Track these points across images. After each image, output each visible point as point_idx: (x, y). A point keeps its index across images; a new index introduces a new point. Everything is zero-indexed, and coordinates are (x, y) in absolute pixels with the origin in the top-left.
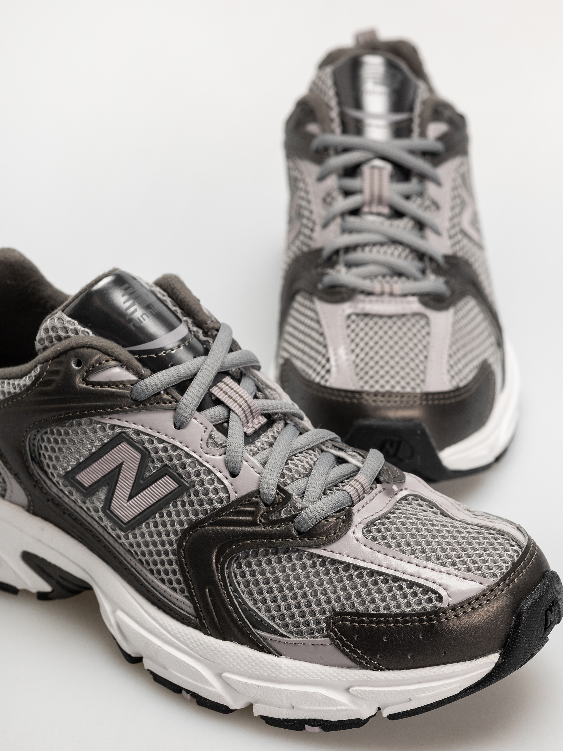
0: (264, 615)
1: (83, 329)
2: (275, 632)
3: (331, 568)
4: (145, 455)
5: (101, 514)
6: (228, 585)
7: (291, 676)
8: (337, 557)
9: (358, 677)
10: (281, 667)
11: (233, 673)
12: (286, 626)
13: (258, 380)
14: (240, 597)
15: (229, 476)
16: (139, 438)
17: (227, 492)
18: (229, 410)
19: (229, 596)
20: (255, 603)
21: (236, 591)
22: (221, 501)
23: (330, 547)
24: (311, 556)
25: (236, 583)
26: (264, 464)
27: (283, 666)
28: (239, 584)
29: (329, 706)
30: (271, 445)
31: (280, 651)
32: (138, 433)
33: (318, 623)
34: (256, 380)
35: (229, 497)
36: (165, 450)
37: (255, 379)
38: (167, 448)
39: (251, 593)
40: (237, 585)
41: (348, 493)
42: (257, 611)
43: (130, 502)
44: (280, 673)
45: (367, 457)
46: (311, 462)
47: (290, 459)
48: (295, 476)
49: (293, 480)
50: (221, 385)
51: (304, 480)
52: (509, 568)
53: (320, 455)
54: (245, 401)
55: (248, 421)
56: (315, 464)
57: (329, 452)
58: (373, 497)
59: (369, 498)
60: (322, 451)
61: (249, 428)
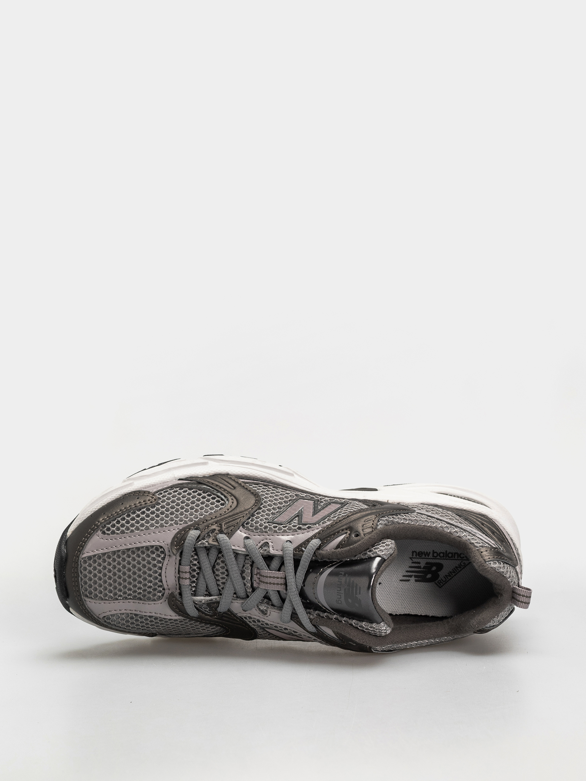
8: (170, 528)
17: (247, 529)
23: (176, 531)
24: (185, 523)
30: (242, 572)
35: (244, 527)
45: (194, 605)
46: (217, 578)
47: (227, 570)
48: (218, 561)
49: (218, 558)
50: (282, 581)
51: (213, 561)
52: (79, 572)
53: (219, 589)
54: (267, 583)
55: (260, 575)
56: (215, 578)
57: (216, 596)
58: (176, 581)
59: (177, 577)
60: (220, 593)
61: (258, 573)
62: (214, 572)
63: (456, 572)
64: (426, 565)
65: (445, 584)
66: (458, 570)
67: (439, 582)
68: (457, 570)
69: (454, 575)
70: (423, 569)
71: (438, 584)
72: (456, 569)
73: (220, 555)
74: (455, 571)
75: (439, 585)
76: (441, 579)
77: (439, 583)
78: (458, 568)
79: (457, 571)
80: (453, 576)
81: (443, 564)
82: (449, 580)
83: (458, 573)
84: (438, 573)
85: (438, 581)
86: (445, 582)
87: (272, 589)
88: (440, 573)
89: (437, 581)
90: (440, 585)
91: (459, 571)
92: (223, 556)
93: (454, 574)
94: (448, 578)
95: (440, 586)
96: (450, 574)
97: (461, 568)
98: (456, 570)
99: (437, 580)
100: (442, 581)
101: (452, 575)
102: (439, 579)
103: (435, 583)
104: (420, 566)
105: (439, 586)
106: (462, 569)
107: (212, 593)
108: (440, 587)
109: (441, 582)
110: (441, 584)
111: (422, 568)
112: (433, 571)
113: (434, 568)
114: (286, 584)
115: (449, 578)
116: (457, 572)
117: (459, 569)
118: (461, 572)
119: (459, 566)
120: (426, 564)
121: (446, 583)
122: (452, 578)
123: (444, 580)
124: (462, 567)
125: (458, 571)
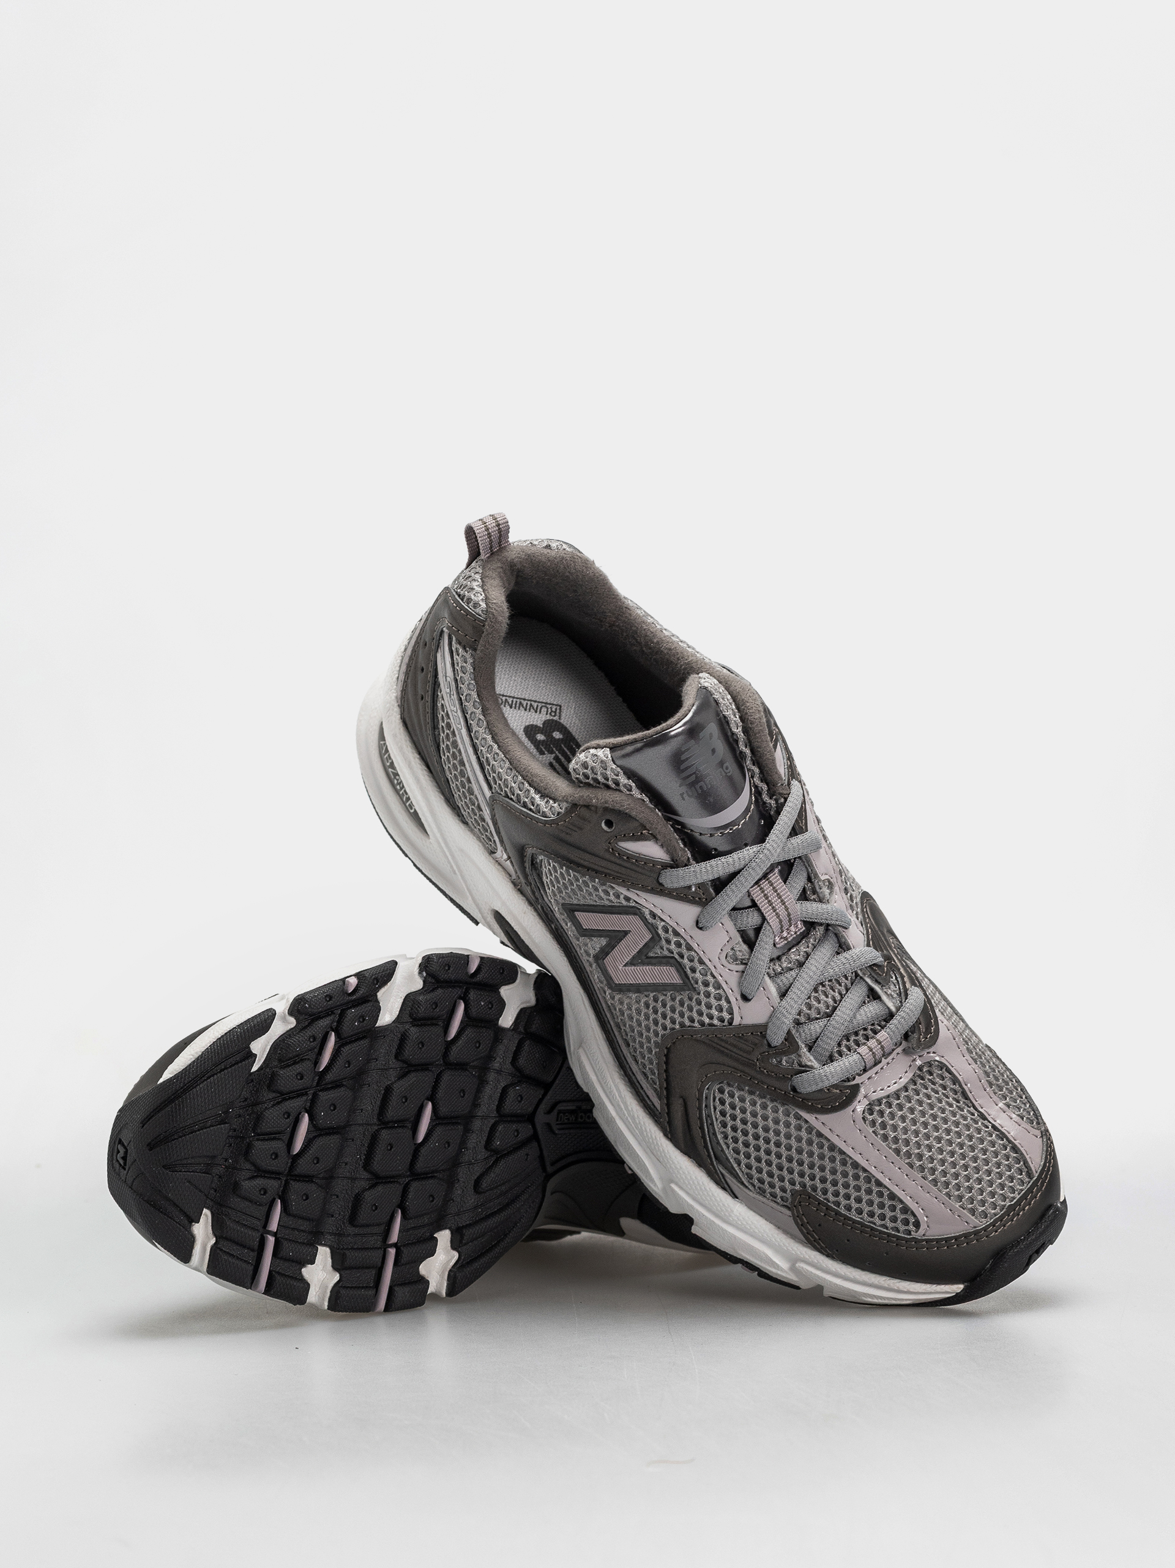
0: (730, 1154)
1: (626, 781)
2: (736, 1176)
3: (816, 1140)
4: (655, 939)
5: (591, 959)
6: (704, 1106)
7: (740, 1223)
8: (825, 1131)
9: (808, 1257)
10: (732, 1211)
11: (681, 1188)
12: (750, 1177)
13: (812, 870)
14: (712, 1124)
15: (739, 998)
16: (654, 921)
17: (731, 1012)
18: (764, 919)
19: (701, 1118)
20: (726, 1137)
21: (709, 1116)
22: (722, 1020)
23: (823, 1118)
24: (798, 1117)
25: (712, 1107)
26: (783, 995)
27: (735, 1211)
28: (715, 1109)
29: (770, 1266)
30: (801, 965)
31: (738, 1195)
32: (654, 916)
33: (783, 1190)
34: (810, 870)
35: (732, 1019)
36: (679, 945)
37: (809, 868)
38: (681, 944)
39: (724, 1125)
40: (712, 1110)
41: (863, 1058)
42: (724, 1147)
43: (627, 968)
44: (730, 1216)
45: (905, 1001)
46: (838, 997)
47: (816, 990)
48: (814, 1014)
49: (810, 1019)
50: (764, 884)
51: (822, 1023)
52: (1005, 1210)
53: (852, 984)
54: (787, 909)
55: (782, 932)
56: (841, 1001)
57: (864, 980)
58: (893, 1059)
59: (887, 1061)
60: (856, 978)
61: (781, 938)
62: (835, 1009)
63: (518, 702)
64: (546, 752)
65: (550, 704)
66: (512, 701)
67: (553, 714)
68: (514, 703)
69: (526, 701)
70: (555, 753)
71: (558, 714)
72: (514, 706)
73: (802, 1019)
74: (518, 705)
75: (558, 711)
76: (547, 714)
77: (555, 712)
78: (510, 703)
79: (516, 702)
80: (528, 700)
81: (522, 730)
82: (539, 702)
83: (517, 698)
84: (541, 726)
85: (554, 716)
86: (548, 706)
87: (790, 892)
88: (540, 724)
89: (555, 718)
90: (556, 709)
91: (514, 698)
92: (799, 1014)
93: (524, 703)
94: (537, 706)
95: (558, 708)
96: (528, 708)
97: (506, 700)
98: (516, 704)
99: (553, 720)
100: (549, 710)
101: (527, 704)
102: (548, 717)
103: (560, 719)
104: (554, 759)
105: (560, 709)
106: (506, 696)
107: (865, 989)
108: (560, 706)
109: (552, 711)
110: (554, 710)
111: (554, 755)
112: (545, 736)
113: (540, 737)
114: (765, 876)
115: (535, 705)
116: (518, 700)
117: (510, 700)
118: (512, 695)
119: (505, 704)
120: (544, 754)
121: (546, 703)
122: (531, 700)
123: (546, 710)
124: (504, 698)
125: (515, 700)
